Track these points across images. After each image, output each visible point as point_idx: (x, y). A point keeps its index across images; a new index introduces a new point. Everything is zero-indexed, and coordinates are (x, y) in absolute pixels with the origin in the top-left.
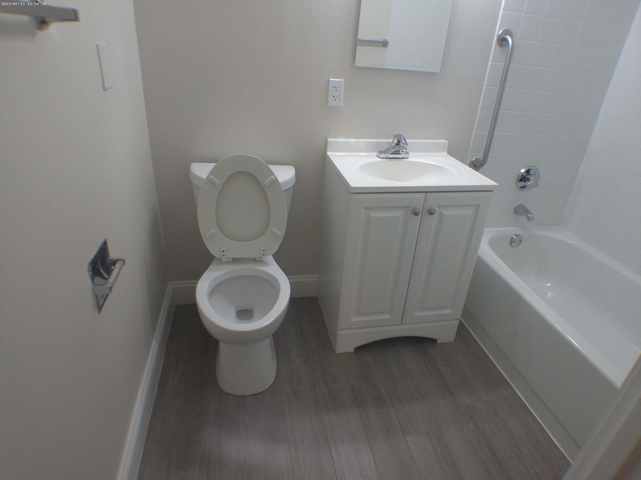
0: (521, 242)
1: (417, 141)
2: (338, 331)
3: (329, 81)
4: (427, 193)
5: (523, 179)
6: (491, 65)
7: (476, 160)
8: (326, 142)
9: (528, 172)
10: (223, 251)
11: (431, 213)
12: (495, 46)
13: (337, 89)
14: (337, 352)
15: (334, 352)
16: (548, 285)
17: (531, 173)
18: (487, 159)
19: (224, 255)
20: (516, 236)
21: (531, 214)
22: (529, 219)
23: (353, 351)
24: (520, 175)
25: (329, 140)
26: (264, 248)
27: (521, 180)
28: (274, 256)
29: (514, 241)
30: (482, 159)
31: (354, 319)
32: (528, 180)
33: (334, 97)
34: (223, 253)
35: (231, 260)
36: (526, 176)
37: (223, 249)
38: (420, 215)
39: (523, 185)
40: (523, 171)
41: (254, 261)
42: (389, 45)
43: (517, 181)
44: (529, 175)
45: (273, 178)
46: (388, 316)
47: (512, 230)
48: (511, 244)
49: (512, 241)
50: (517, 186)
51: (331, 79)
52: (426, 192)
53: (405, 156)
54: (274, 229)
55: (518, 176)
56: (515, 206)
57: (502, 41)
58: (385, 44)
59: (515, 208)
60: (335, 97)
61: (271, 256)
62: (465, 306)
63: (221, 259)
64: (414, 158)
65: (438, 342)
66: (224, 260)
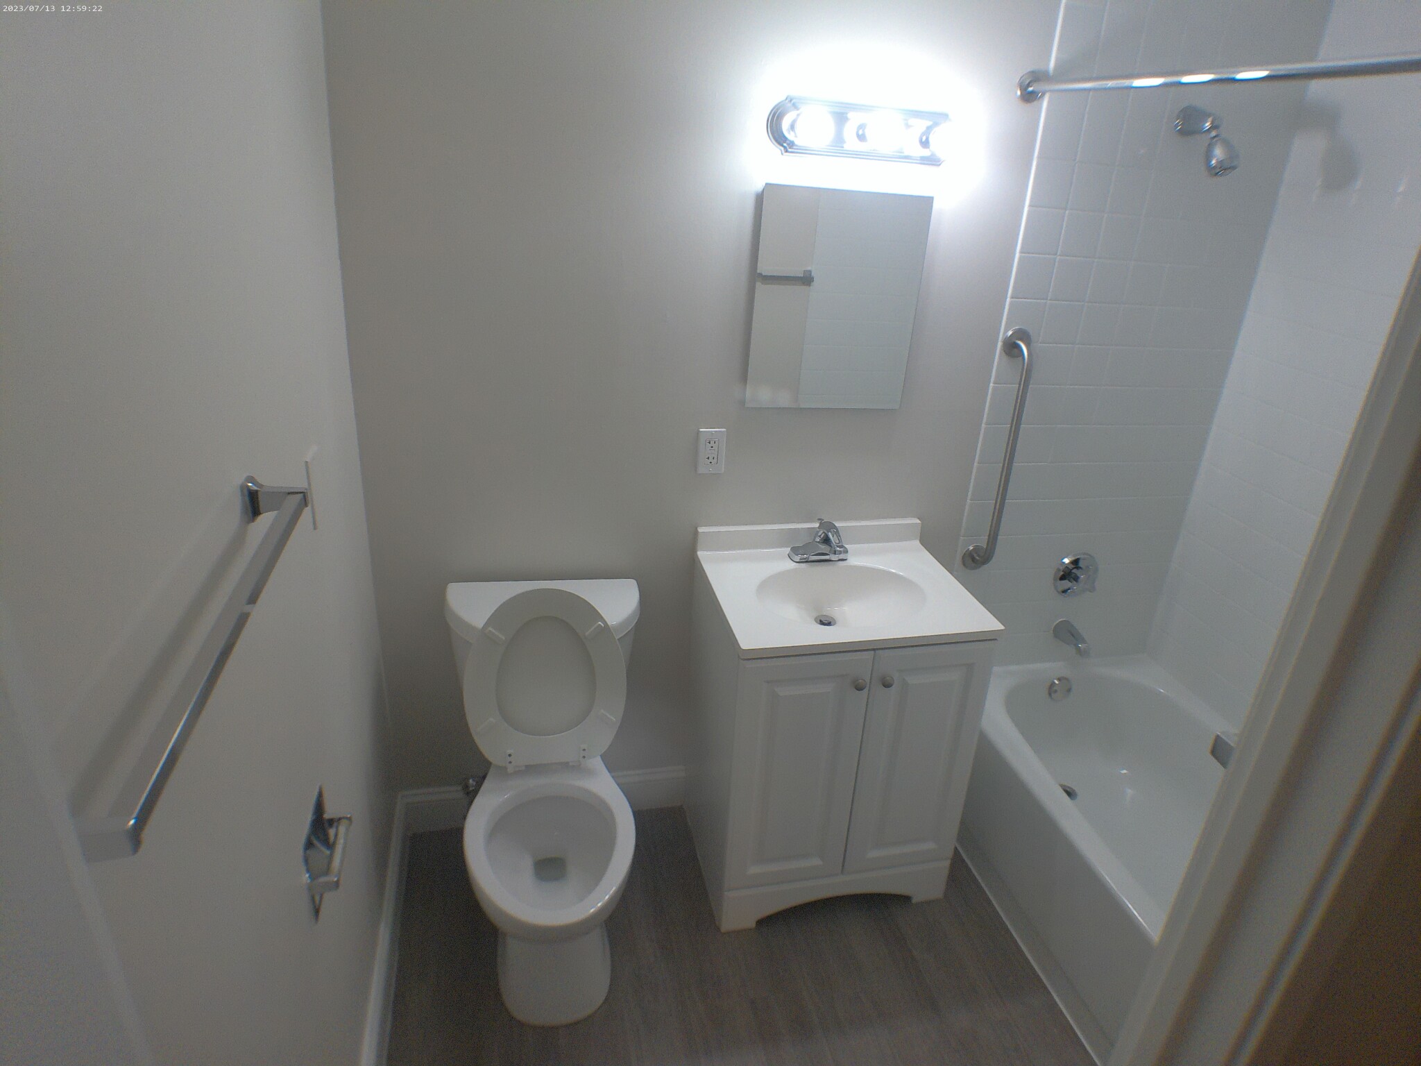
0: (1069, 690)
1: (864, 523)
2: (726, 893)
3: (698, 432)
4: (877, 652)
5: (1067, 575)
6: (995, 389)
7: (976, 549)
8: (696, 533)
9: (1075, 562)
10: (510, 755)
11: (887, 685)
12: (1000, 353)
13: (714, 445)
14: (723, 929)
15: (718, 929)
16: (1125, 771)
17: (1081, 564)
18: (993, 553)
19: (510, 762)
20: (1059, 679)
21: (1083, 641)
22: (1079, 650)
23: (754, 925)
24: (1061, 568)
25: (701, 530)
26: (585, 746)
27: (1062, 578)
28: (604, 757)
29: (1057, 690)
30: (985, 547)
31: (754, 870)
32: (1076, 579)
33: (708, 458)
34: (509, 759)
35: (524, 768)
36: (1074, 571)
37: (509, 752)
38: (866, 690)
39: (1066, 587)
40: (1066, 561)
41: (565, 766)
42: (815, 284)
43: (1055, 580)
44: (1078, 568)
45: (600, 625)
46: (816, 861)
47: (1052, 669)
48: (1050, 694)
49: (1051, 689)
50: (1056, 588)
51: (701, 430)
52: (874, 650)
53: (841, 556)
54: (602, 711)
55: (1059, 570)
56: (1055, 624)
57: (1011, 348)
58: (807, 280)
59: (1055, 627)
60: (711, 460)
61: (599, 759)
62: (962, 823)
63: (505, 768)
64: (859, 557)
65: (914, 901)
66: (510, 769)
